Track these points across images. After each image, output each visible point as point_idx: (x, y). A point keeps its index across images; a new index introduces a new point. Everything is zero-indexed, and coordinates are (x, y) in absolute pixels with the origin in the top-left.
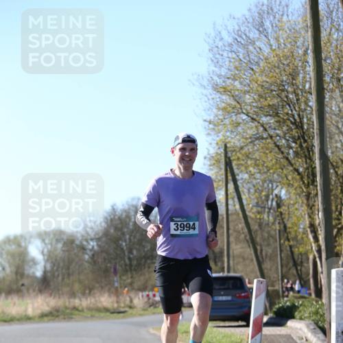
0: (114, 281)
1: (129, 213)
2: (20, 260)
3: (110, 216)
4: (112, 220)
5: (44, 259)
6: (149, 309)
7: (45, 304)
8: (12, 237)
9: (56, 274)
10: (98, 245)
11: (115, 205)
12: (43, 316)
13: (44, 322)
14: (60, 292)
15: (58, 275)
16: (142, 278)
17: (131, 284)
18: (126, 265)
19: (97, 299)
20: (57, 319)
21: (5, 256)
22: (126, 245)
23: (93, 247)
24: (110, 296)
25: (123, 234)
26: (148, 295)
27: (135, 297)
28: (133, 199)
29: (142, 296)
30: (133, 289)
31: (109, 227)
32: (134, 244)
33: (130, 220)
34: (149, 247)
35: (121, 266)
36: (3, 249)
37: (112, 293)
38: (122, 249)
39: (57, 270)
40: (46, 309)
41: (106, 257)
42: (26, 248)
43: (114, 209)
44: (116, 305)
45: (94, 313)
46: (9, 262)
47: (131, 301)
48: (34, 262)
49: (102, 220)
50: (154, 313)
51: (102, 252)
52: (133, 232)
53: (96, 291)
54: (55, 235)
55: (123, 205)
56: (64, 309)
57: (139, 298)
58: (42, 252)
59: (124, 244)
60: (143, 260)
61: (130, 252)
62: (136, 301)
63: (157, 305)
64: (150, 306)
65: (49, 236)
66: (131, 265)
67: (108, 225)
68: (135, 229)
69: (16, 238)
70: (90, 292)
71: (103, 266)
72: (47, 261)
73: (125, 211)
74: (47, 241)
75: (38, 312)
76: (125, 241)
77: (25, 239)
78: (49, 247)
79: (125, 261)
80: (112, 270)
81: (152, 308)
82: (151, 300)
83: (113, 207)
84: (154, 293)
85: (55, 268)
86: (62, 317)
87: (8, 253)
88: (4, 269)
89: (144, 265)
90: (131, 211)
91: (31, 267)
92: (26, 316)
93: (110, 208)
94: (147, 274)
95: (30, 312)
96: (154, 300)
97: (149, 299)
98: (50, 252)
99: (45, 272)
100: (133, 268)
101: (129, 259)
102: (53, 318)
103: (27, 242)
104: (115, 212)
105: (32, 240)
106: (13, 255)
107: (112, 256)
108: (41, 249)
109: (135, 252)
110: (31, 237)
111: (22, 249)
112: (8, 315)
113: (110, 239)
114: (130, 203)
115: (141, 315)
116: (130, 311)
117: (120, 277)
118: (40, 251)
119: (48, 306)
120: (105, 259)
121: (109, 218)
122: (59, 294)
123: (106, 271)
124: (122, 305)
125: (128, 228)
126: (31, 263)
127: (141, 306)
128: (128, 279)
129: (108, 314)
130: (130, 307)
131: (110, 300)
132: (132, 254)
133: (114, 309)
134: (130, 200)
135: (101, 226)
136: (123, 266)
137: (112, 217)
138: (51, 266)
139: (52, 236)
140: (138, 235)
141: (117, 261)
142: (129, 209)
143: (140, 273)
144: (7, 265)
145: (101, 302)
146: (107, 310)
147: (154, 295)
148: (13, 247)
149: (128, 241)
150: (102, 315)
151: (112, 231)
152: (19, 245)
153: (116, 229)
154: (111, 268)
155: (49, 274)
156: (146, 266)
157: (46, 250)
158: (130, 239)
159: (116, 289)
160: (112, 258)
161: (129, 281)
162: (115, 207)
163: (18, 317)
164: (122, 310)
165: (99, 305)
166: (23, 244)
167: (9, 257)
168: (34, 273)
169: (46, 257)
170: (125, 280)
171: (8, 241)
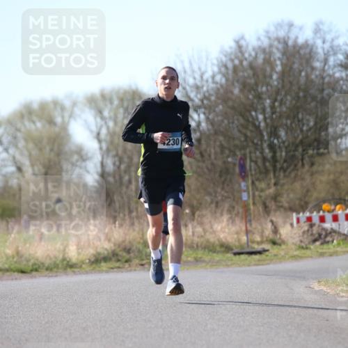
0: (240, 191)
1: (271, 53)
2: (52, 150)
3: (232, 60)
4: (235, 69)
5: (101, 148)
6: (312, 247)
7: (103, 238)
8: (35, 106)
9: (126, 178)
10: (207, 119)
11: (243, 38)
12: (98, 260)
13: (101, 272)
14: (134, 214)
15: (130, 182)
16: (297, 185)
17: (275, 198)
18: (264, 159)
19: (207, 227)
20: (127, 265)
21: (21, 144)
22: (265, 119)
23: (199, 124)
24: (232, 220)
25: (259, 97)
26: (309, 219)
27: (285, 223)
28: (279, 26)
29: (298, 221)
30: (279, 207)
31: (230, 83)
32: (280, 117)
33: (273, 69)
34: (312, 124)
35: (256, 162)
36: (18, 130)
37: (237, 214)
38: (258, 128)
39: (127, 171)
40: (105, 246)
41: (225, 144)
42: (64, 128)
43: (240, 47)
44: (244, 239)
45: (200, 254)
46: (30, 155)
47: (276, 231)
48: (81, 155)
49: (216, 69)
50: (322, 255)
51: (216, 133)
52: (278, 92)
53: (204, 212)
54: (122, 100)
55: (259, 39)
56: (141, 247)
57: (292, 225)
58: (98, 136)
59: (261, 117)
60: (300, 149)
61: (274, 133)
62: (285, 231)
63: (329, 239)
64: (315, 241)
65: (111, 103)
66: (274, 159)
67: (227, 80)
68: (283, 87)
69: (43, 106)
70: (193, 214)
71: (220, 163)
72: (106, 153)
73: (264, 51)
74: (106, 113)
75: (90, 252)
76: (264, 111)
77: (63, 108)
78: (111, 124)
79: (262, 153)
80: (237, 170)
81: (318, 243)
82: (315, 230)
83: (237, 42)
84: (321, 213)
85: (123, 167)
86: (136, 261)
87: (29, 138)
88: (19, 169)
89: (302, 160)
90: (275, 50)
91: (73, 165)
92: (64, 259)
93: (233, 44)
94: (308, 177)
95: (73, 253)
96: (324, 229)
97: (312, 226)
98: (112, 134)
99: (103, 175)
100: (278, 166)
101: (271, 147)
102: (118, 264)
103: (66, 115)
104: (242, 53)
105: (76, 110)
106: (37, 142)
107: (237, 142)
108: (94, 129)
109: (282, 133)
110: (74, 104)
111: (57, 129)
112: (28, 261)
113: (233, 108)
114: (273, 35)
115: (295, 258)
116: (274, 250)
117: (253, 183)
118: (91, 131)
119: (109, 240)
120: (222, 147)
121: (230, 65)
122: (130, 217)
123: (225, 171)
124: (258, 239)
125: (268, 84)
126: (76, 157)
127: (297, 240)
128: (269, 186)
129: (230, 255)
130: (274, 243)
131: (234, 229)
132: (277, 137)
133: (242, 246)
134: (272, 29)
135: (214, 82)
136: (260, 162)
137: (237, 62)
138: (114, 164)
139: (116, 102)
140: (289, 98)
141: (248, 151)
142: (271, 46)
143: (293, 175)
144: (26, 163)
145: (214, 232)
146: (226, 248)
147: (322, 219)
148: (39, 125)
149: (268, 110)
150: (217, 257)
151: (236, 91)
152: (51, 122)
153: (244, 86)
154: (235, 164)
155: (111, 179)
156: (307, 160)
157: (104, 131)
158: (273, 107)
159: (246, 207)
160: (236, 146)
161: (272, 190)
162: (243, 43)
163: (47, 262)
164: (257, 247)
165: (212, 239)
166: (59, 120)
167: (31, 145)
168: (80, 176)
169: (104, 145)
170: (262, 190)
171: (27, 112)
